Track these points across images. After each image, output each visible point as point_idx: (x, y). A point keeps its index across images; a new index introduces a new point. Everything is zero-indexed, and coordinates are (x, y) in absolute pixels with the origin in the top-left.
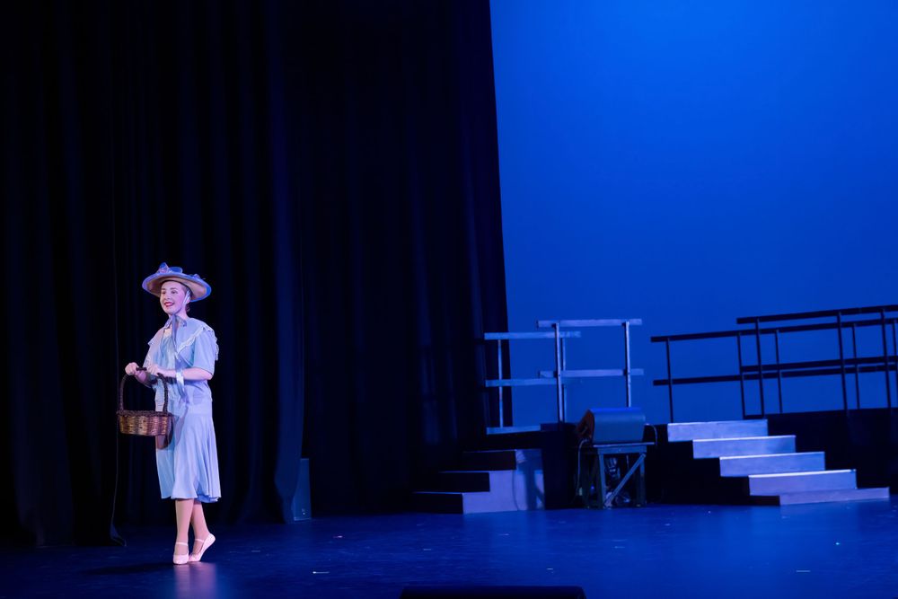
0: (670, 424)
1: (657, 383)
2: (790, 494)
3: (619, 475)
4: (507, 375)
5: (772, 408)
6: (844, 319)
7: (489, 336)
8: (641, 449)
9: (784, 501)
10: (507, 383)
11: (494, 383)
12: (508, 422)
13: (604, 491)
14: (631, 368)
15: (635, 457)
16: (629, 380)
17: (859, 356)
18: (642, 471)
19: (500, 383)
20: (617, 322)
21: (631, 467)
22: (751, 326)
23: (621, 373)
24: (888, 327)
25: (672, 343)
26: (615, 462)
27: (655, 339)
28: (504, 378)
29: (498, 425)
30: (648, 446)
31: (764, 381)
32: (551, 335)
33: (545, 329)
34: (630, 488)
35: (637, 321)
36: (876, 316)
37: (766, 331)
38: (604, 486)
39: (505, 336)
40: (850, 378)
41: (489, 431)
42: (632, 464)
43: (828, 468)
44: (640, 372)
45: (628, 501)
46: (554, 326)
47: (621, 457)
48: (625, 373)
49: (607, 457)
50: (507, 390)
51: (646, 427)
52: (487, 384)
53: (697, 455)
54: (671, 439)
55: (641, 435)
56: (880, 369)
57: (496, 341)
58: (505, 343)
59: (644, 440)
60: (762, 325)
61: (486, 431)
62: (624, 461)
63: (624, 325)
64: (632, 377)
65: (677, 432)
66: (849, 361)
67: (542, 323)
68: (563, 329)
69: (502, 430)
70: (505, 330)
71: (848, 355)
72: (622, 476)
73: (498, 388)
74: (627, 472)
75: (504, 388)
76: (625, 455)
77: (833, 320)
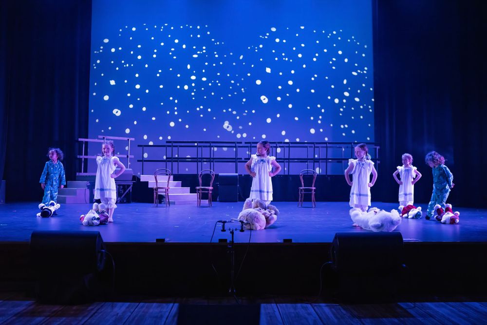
0: (142, 175)
1: (138, 161)
4: (86, 154)
5: (175, 172)
6: (199, 144)
7: (80, 140)
8: (131, 183)
9: (176, 203)
10: (86, 157)
11: (81, 157)
12: (85, 171)
14: (130, 155)
15: (129, 185)
16: (128, 159)
17: (203, 157)
18: (131, 191)
19: (83, 157)
20: (126, 139)
21: (127, 189)
22: (170, 144)
23: (126, 156)
24: (212, 148)
25: (144, 148)
26: (122, 187)
27: (139, 146)
28: (85, 155)
29: (81, 172)
30: (133, 182)
31: (173, 163)
33: (100, 139)
34: (127, 196)
35: (133, 139)
37: (174, 146)
39: (86, 140)
40: (200, 164)
43: (191, 193)
44: (133, 157)
45: (125, 201)
46: (104, 138)
47: (123, 185)
48: (128, 156)
49: (119, 185)
50: (86, 160)
51: (133, 176)
52: (78, 157)
53: (149, 187)
54: (141, 180)
55: (131, 178)
56: (209, 161)
57: (83, 142)
58: (86, 143)
59: (132, 180)
60: (174, 144)
61: (76, 174)
62: (125, 187)
63: (128, 140)
64: (130, 158)
65: (144, 178)
66: (200, 158)
67: (100, 137)
68: (107, 139)
69: (83, 174)
70: (87, 138)
71: (200, 156)
72: (124, 193)
73: (82, 159)
74: (126, 191)
75: (84, 159)
76: (125, 185)
77: (195, 145)
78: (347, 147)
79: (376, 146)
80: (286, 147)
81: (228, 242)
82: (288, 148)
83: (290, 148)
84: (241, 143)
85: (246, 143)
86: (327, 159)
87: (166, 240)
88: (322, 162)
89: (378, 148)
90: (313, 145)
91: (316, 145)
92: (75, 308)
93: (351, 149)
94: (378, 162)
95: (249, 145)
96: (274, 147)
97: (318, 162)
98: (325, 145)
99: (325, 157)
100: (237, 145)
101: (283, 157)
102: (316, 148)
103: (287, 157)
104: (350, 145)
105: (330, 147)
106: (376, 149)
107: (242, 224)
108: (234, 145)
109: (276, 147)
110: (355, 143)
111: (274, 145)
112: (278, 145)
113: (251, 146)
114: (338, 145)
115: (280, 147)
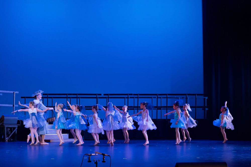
2: (53, 140)
3: (10, 133)
6: (68, 96)
8: (16, 126)
13: (6, 137)
14: (15, 104)
15: (14, 128)
16: (14, 108)
18: (16, 132)
20: (12, 92)
22: (46, 96)
23: (12, 106)
24: (78, 99)
25: (26, 99)
26: (9, 129)
27: (22, 97)
30: (18, 125)
34: (13, 137)
35: (17, 92)
36: (76, 96)
37: (49, 98)
38: (6, 136)
42: (13, 130)
44: (17, 106)
45: (12, 140)
47: (11, 128)
48: (13, 106)
49: (7, 128)
51: (18, 120)
59: (17, 124)
60: (49, 96)
62: (12, 129)
63: (14, 93)
64: (15, 107)
72: (11, 133)
74: (12, 132)
76: (12, 128)
77: (66, 96)
78: (183, 98)
79: (204, 97)
80: (136, 98)
82: (137, 99)
83: (139, 99)
84: (101, 95)
85: (105, 95)
86: (167, 107)
88: (163, 109)
89: (206, 98)
90: (156, 96)
91: (159, 96)
93: (185, 99)
94: (207, 109)
95: (107, 96)
96: (126, 98)
97: (160, 109)
98: (166, 96)
99: (166, 105)
100: (98, 96)
101: (133, 106)
102: (158, 99)
104: (185, 96)
105: (169, 98)
106: (205, 99)
107: (104, 156)
108: (95, 96)
109: (128, 98)
110: (189, 95)
111: (127, 96)
112: (129, 96)
113: (108, 98)
114: (175, 96)
115: (131, 98)
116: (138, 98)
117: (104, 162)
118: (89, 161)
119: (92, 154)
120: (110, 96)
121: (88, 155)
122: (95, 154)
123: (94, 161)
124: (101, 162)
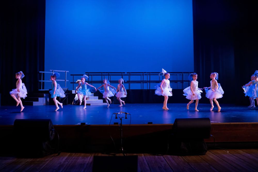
0: (73, 90)
1: (71, 83)
2: (92, 104)
4: (43, 79)
6: (103, 74)
7: (40, 72)
8: (67, 95)
9: (91, 105)
10: (43, 81)
11: (41, 81)
12: (43, 88)
14: (67, 80)
18: (67, 98)
20: (64, 71)
23: (64, 80)
24: (109, 76)
25: (74, 76)
27: (71, 75)
29: (41, 89)
32: (52, 73)
33: (51, 72)
35: (68, 71)
36: (108, 74)
37: (90, 75)
39: (43, 72)
41: (39, 90)
43: (99, 99)
44: (68, 81)
46: (53, 71)
51: (68, 90)
52: (39, 81)
57: (42, 73)
58: (44, 74)
63: (66, 72)
64: (67, 82)
67: (50, 70)
69: (42, 90)
70: (44, 71)
72: (64, 99)
75: (43, 82)
77: (101, 74)
80: (149, 75)
81: (119, 124)
84: (125, 73)
85: (127, 73)
87: (86, 123)
92: (38, 160)
93: (182, 76)
95: (129, 74)
96: (142, 75)
100: (123, 74)
103: (149, 80)
104: (181, 74)
107: (126, 114)
108: (121, 74)
109: (143, 75)
110: (184, 73)
111: (142, 74)
112: (144, 74)
113: (130, 75)
114: (175, 74)
115: (145, 75)
116: (150, 75)
117: (126, 118)
118: (116, 118)
119: (118, 113)
120: (131, 74)
121: (115, 114)
122: (120, 113)
123: (120, 118)
124: (124, 118)
